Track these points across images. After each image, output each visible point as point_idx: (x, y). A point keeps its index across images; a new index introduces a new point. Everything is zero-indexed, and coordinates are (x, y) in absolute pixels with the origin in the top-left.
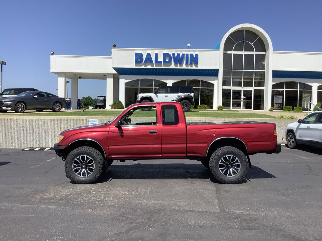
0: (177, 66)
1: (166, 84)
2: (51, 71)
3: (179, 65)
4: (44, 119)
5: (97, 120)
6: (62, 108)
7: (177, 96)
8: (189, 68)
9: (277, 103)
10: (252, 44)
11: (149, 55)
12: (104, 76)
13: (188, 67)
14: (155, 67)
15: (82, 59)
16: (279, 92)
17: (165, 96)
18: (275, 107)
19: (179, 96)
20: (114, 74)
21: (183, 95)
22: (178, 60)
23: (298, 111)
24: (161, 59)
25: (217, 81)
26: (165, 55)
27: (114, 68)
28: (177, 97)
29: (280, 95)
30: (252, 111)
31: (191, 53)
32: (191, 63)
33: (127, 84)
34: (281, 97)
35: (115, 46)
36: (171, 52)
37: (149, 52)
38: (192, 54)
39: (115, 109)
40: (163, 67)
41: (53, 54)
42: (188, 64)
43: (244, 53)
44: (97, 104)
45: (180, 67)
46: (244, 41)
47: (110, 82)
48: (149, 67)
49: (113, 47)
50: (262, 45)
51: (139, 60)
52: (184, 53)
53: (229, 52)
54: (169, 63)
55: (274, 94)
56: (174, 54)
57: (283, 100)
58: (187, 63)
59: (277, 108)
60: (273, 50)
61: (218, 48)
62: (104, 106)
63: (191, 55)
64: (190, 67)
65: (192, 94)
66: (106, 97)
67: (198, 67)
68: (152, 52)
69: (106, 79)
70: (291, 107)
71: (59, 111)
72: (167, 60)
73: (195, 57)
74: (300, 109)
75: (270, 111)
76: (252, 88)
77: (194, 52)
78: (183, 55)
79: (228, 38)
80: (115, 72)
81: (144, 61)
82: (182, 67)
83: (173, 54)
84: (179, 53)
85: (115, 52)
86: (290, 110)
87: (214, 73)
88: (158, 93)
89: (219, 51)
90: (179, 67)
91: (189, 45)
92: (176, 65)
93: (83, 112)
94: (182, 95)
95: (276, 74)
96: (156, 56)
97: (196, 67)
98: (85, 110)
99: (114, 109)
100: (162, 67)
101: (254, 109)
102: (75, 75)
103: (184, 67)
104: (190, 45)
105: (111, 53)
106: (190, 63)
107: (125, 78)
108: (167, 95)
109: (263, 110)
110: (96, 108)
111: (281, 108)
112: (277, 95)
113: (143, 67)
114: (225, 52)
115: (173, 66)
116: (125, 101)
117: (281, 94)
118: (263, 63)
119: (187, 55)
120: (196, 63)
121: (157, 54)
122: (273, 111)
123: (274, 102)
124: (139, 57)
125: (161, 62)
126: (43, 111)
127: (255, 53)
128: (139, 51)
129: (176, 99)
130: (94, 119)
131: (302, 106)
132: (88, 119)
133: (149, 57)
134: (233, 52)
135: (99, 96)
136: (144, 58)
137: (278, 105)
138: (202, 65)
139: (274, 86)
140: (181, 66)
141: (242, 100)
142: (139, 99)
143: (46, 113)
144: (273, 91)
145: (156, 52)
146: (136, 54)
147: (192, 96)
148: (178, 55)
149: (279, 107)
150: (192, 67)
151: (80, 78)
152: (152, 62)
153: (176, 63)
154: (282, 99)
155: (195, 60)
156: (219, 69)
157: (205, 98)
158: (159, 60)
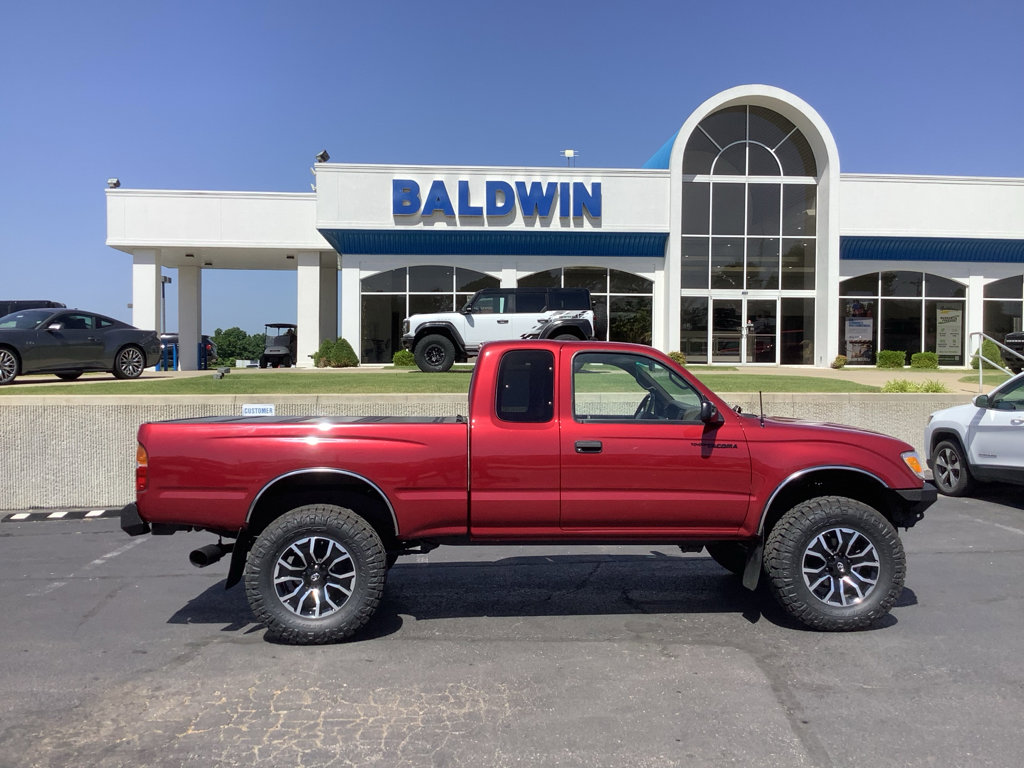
0: (533, 225)
1: (497, 281)
2: (110, 241)
3: (538, 219)
4: (82, 407)
5: (273, 407)
6: (145, 366)
7: (539, 321)
8: (572, 228)
9: (856, 342)
10: (772, 152)
11: (438, 186)
12: (289, 260)
13: (569, 226)
14: (459, 227)
15: (216, 201)
16: (862, 306)
17: (499, 322)
18: (849, 354)
19: (547, 321)
20: (322, 253)
21: (558, 316)
22: (537, 202)
23: (926, 367)
24: (478, 200)
25: (663, 272)
26: (493, 188)
27: (320, 230)
28: (539, 325)
29: (864, 315)
30: (776, 368)
31: (579, 180)
32: (578, 214)
33: (366, 284)
34: (869, 322)
35: (324, 158)
36: (512, 176)
37: (439, 178)
38: (582, 184)
39: (329, 368)
40: (486, 227)
41: (117, 185)
42: (568, 215)
43: (746, 179)
44: (267, 352)
45: (542, 226)
46: (748, 141)
47: (308, 278)
48: (440, 226)
49: (320, 161)
50: (804, 156)
51: (408, 204)
52: (553, 180)
53: (699, 178)
54: (507, 212)
55: (848, 313)
56: (521, 185)
57: (875, 333)
58: (564, 213)
59: (856, 356)
60: (842, 171)
61: (664, 164)
62: (289, 358)
63: (579, 187)
64: (576, 225)
65: (589, 315)
66: (295, 327)
67: (600, 226)
68: (451, 178)
69: (297, 269)
70: (904, 354)
71: (137, 377)
72: (500, 204)
73: (590, 193)
74: (930, 359)
75: (836, 366)
76: (776, 295)
77: (587, 178)
78: (552, 186)
79: (696, 133)
80: (326, 245)
81: (422, 206)
82: (548, 225)
83: (517, 183)
84: (537, 179)
86: (900, 365)
87: (652, 245)
88: (475, 312)
89: (669, 173)
90: (537, 227)
91: (569, 153)
92: (529, 222)
93: (221, 378)
94: (555, 317)
95: (853, 248)
96: (464, 189)
97: (594, 225)
98: (228, 371)
99: (326, 366)
100: (483, 225)
101: (784, 361)
102: (192, 256)
103: (555, 225)
104: (575, 154)
105: (313, 179)
106: (574, 214)
107: (360, 263)
108: (506, 319)
109: (813, 363)
110: (263, 366)
111: (870, 358)
112: (854, 315)
113: (420, 227)
114: (689, 178)
115: (518, 224)
116: (362, 339)
117: (868, 311)
118: (810, 212)
119: (565, 186)
120: (595, 212)
121: (467, 182)
122: (846, 366)
123: (847, 338)
124: (405, 195)
125: (479, 211)
126: (81, 377)
127: (782, 180)
128: (405, 174)
129: (535, 331)
130: (259, 402)
131: (934, 351)
132: (238, 403)
133: (439, 194)
134: (712, 179)
135: (271, 326)
136: (424, 195)
137: (858, 348)
138: (615, 219)
139: (845, 288)
140: (546, 222)
141: (745, 332)
142: (412, 333)
143: (91, 386)
144: (843, 303)
145: (464, 178)
146: (397, 184)
147: (587, 321)
148: (536, 186)
149: (862, 356)
150: (582, 225)
151: (209, 264)
152: (449, 211)
153: (528, 213)
154: (870, 330)
155: (589, 203)
156: (668, 234)
157: (625, 329)
158: (473, 204)
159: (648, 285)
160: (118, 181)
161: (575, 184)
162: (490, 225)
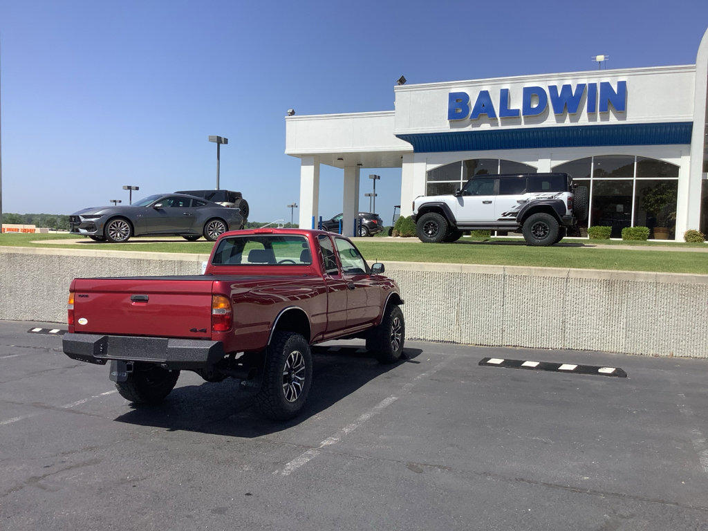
0: (564, 121)
3: (568, 115)
7: (518, 202)
8: (599, 122)
11: (484, 95)
13: (596, 120)
14: (500, 127)
15: (350, 120)
17: (484, 202)
19: (525, 202)
21: (535, 197)
22: (567, 102)
24: (517, 104)
25: (689, 157)
26: (529, 93)
27: (398, 136)
31: (605, 80)
32: (604, 110)
33: (431, 175)
35: (402, 81)
36: (543, 82)
37: (484, 89)
38: (608, 83)
40: (523, 126)
41: (293, 113)
42: (595, 111)
45: (571, 121)
48: (486, 127)
49: (399, 84)
51: (460, 111)
52: (581, 82)
54: (541, 111)
56: (553, 89)
58: (591, 110)
63: (606, 86)
64: (602, 119)
65: (564, 196)
67: (625, 118)
68: (493, 87)
69: (402, 166)
73: (616, 90)
77: (612, 78)
78: (581, 87)
81: (471, 112)
82: (577, 120)
83: (549, 87)
84: (567, 83)
85: (403, 95)
87: (678, 134)
89: (695, 68)
90: (567, 123)
91: (600, 58)
92: (560, 119)
94: (533, 198)
96: (505, 96)
97: (619, 119)
100: (520, 124)
103: (584, 120)
104: (605, 58)
106: (601, 110)
107: (427, 159)
108: (490, 200)
113: (469, 128)
115: (551, 121)
119: (593, 86)
120: (620, 106)
121: (507, 90)
124: (458, 105)
125: (516, 112)
128: (457, 89)
129: (513, 210)
132: (200, 261)
133: (484, 101)
138: (638, 113)
140: (575, 118)
142: (416, 211)
145: (504, 87)
146: (452, 97)
147: (562, 202)
148: (567, 88)
150: (608, 119)
151: (360, 165)
152: (493, 115)
153: (559, 111)
155: (616, 99)
156: (692, 122)
157: (652, 209)
158: (512, 107)
159: (675, 170)
160: (293, 111)
161: (602, 84)
162: (526, 123)
